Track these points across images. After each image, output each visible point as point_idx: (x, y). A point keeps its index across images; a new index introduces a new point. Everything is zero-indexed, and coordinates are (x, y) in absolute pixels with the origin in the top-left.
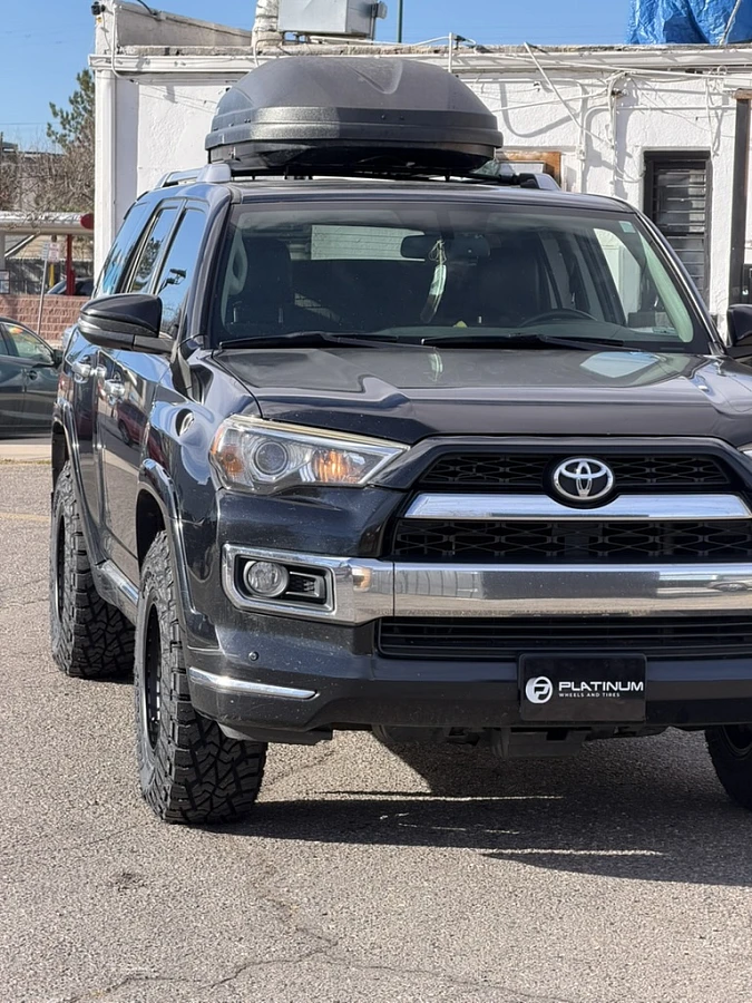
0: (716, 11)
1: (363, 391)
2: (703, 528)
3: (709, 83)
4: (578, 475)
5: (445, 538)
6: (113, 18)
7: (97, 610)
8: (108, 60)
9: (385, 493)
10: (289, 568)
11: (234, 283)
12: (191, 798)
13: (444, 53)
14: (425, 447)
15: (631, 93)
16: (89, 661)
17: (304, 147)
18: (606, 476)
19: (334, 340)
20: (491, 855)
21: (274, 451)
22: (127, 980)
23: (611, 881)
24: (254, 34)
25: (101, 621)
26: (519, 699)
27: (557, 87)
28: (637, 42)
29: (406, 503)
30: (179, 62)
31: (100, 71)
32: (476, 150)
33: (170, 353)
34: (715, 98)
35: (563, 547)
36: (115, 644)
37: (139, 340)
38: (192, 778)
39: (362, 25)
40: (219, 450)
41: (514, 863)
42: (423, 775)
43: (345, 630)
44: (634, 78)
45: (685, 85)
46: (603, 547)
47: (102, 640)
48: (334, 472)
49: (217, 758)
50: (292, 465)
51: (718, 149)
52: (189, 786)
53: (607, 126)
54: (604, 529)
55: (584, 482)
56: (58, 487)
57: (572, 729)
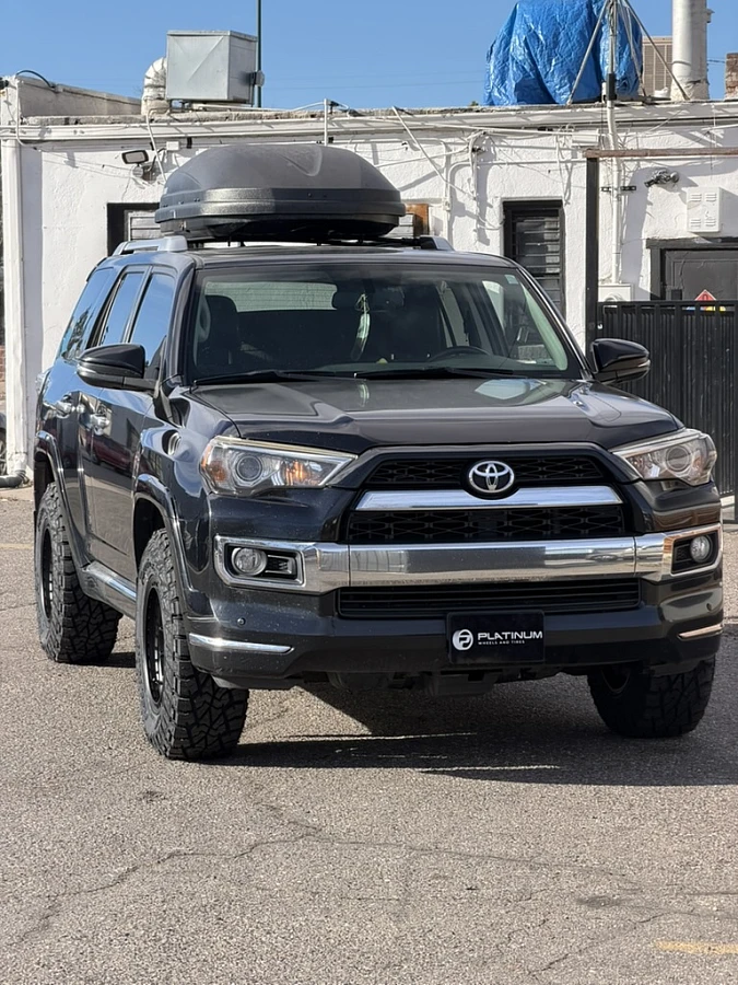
0: (561, 71)
1: (317, 415)
2: (584, 512)
3: (560, 139)
4: (487, 474)
5: (387, 526)
6: (16, 92)
7: (81, 604)
8: (13, 131)
9: (340, 491)
10: (268, 552)
11: (202, 333)
12: (190, 737)
13: (320, 117)
14: (370, 454)
15: (490, 150)
16: (74, 649)
17: (245, 221)
18: (509, 474)
19: (285, 376)
20: (428, 772)
21: (251, 463)
22: (171, 856)
23: (522, 786)
24: (143, 102)
25: (85, 615)
26: (448, 647)
27: (423, 145)
28: (492, 104)
29: (357, 499)
30: (78, 130)
31: (6, 140)
32: (384, 220)
33: (153, 390)
34: (564, 152)
35: (477, 530)
36: (96, 634)
37: (128, 381)
38: (191, 722)
39: (242, 92)
40: (209, 463)
41: (447, 777)
42: (363, 723)
43: (313, 598)
44: (492, 137)
45: (538, 142)
46: (508, 529)
47: (86, 630)
48: (297, 477)
49: (211, 704)
50: (265, 473)
51: (569, 198)
52: (189, 728)
53: (469, 180)
54: (508, 515)
55: (492, 479)
56: (43, 506)
57: (486, 671)
